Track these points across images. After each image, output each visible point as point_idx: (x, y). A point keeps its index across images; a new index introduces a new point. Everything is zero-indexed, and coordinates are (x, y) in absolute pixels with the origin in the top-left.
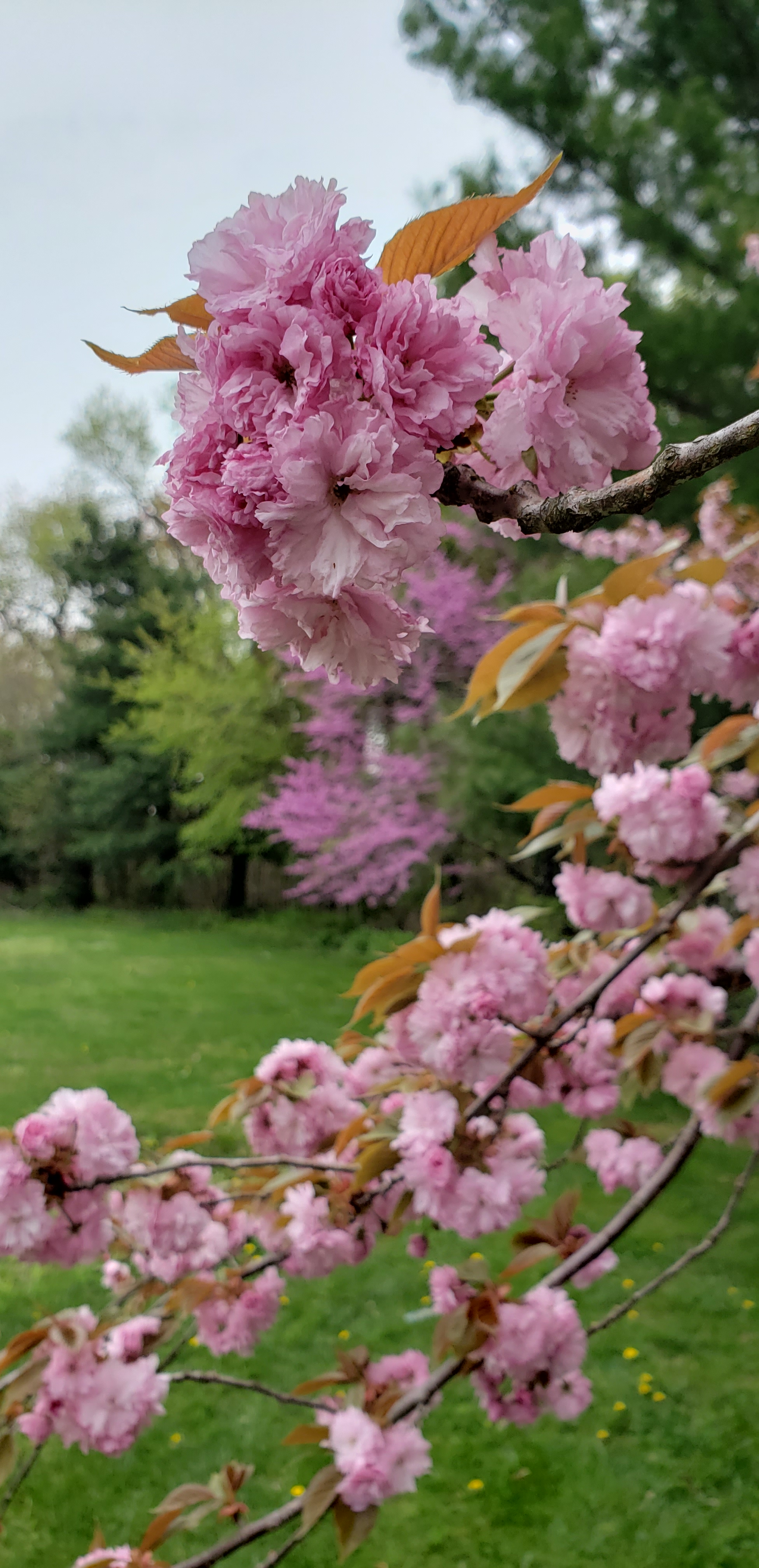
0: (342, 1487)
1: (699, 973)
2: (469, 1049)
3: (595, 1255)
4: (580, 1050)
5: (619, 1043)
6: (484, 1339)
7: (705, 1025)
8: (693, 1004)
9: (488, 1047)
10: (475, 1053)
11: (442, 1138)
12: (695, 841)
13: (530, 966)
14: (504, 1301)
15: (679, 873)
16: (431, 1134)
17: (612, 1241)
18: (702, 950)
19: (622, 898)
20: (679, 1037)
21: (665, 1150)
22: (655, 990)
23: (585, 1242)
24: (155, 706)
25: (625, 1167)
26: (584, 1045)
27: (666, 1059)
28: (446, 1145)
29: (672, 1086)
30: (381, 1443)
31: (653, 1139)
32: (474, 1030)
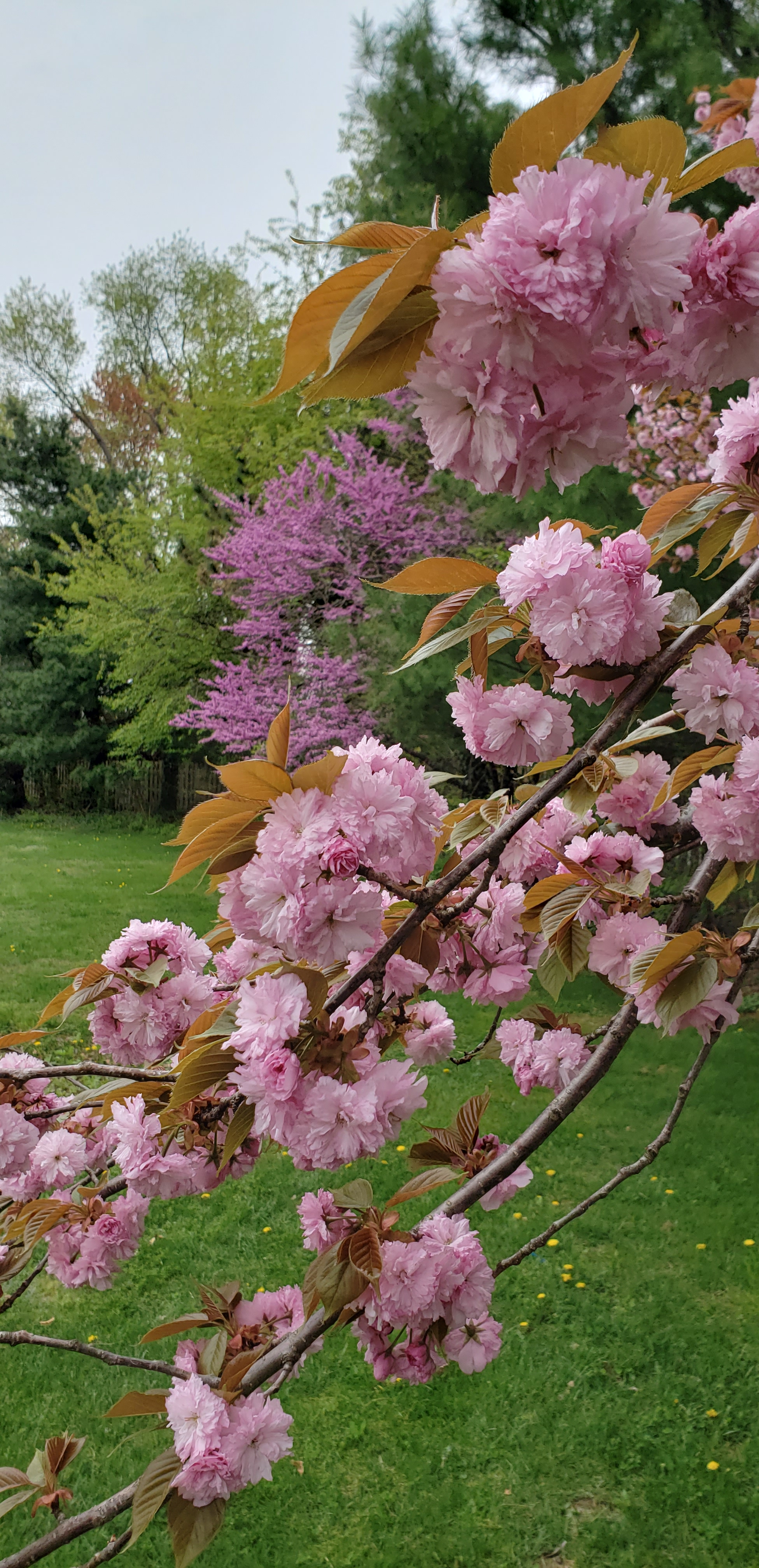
0: (180, 1478)
1: (632, 831)
2: (322, 916)
3: (506, 1172)
4: (483, 920)
5: (534, 913)
6: (363, 1287)
7: (639, 888)
8: (626, 866)
9: (345, 913)
10: (330, 920)
11: (285, 1036)
12: (630, 632)
13: (407, 805)
14: (389, 1236)
15: (610, 688)
16: (270, 1031)
17: (525, 1152)
18: (636, 802)
19: (533, 717)
20: (607, 906)
21: (590, 1044)
22: (579, 849)
23: (494, 1157)
24: (83, 605)
25: (542, 1063)
26: (487, 914)
27: (592, 929)
28: (291, 1045)
29: (600, 964)
30: (227, 1423)
31: (576, 1030)
32: (328, 889)
